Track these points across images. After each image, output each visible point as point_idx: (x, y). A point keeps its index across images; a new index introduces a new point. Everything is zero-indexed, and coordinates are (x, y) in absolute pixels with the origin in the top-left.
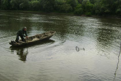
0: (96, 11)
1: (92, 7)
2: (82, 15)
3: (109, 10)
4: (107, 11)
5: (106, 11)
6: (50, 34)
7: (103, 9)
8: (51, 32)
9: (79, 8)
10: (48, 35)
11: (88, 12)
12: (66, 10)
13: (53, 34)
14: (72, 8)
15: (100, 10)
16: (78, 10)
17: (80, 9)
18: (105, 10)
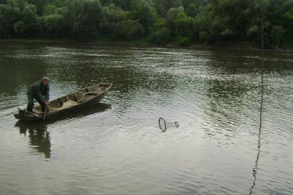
0: (202, 34)
1: (191, 25)
2: (168, 46)
3: (230, 29)
4: (227, 31)
5: (223, 33)
6: (99, 89)
7: (216, 28)
8: (100, 86)
9: (160, 28)
10: (96, 92)
11: (183, 36)
12: (129, 33)
13: (107, 89)
14: (143, 29)
15: (210, 30)
16: (157, 33)
17: (164, 30)
18: (222, 31)
